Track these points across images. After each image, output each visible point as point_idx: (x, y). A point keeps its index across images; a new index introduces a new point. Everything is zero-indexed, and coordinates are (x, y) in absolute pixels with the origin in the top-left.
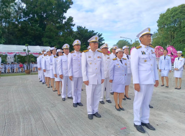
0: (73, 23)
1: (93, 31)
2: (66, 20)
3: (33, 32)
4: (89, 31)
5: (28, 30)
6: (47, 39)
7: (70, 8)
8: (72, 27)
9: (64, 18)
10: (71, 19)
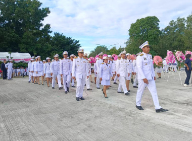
0: (51, 30)
1: (70, 38)
2: (43, 27)
3: (9, 38)
4: (66, 37)
5: (5, 37)
6: (24, 46)
7: (47, 16)
8: (49, 34)
9: (41, 25)
10: (48, 26)
